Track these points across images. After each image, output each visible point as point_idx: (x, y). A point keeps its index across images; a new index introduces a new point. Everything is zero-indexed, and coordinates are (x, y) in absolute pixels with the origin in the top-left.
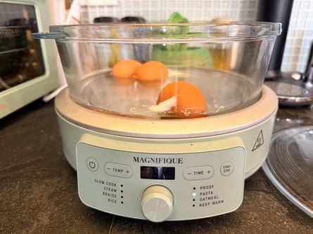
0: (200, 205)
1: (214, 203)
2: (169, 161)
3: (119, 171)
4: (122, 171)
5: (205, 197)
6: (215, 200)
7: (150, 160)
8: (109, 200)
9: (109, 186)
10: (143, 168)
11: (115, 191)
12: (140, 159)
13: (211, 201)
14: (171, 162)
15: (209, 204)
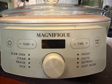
0: (82, 66)
1: (90, 65)
2: (61, 35)
3: (27, 44)
4: (29, 44)
5: (84, 60)
6: (91, 63)
7: (48, 35)
8: (20, 66)
9: (20, 56)
10: (43, 41)
11: (25, 59)
12: (41, 35)
13: (88, 64)
14: (62, 36)
15: (87, 65)
